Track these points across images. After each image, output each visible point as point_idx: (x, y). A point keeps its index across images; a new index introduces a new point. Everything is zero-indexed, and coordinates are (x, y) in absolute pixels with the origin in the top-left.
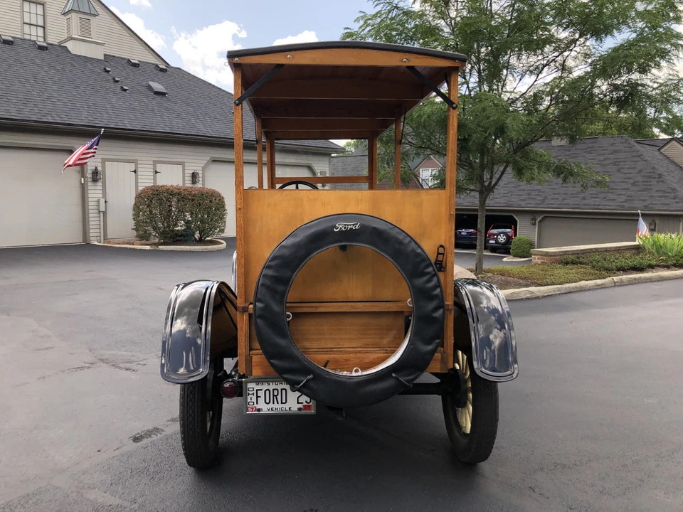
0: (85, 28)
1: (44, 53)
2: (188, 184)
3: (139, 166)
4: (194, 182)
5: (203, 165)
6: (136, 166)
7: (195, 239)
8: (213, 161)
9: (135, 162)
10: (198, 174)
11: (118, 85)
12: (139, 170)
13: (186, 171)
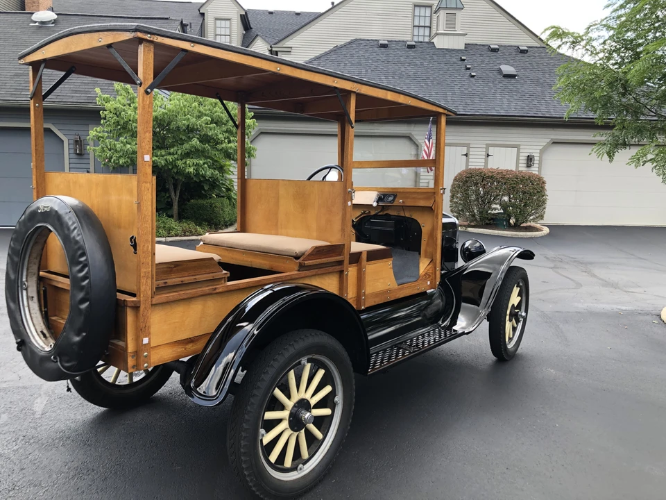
0: (451, 23)
1: (411, 52)
2: (523, 168)
3: (471, 149)
4: (529, 166)
5: (541, 148)
6: (468, 150)
7: (510, 224)
8: (554, 143)
9: (468, 146)
10: (534, 156)
11: (468, 72)
12: (471, 153)
13: (521, 154)
